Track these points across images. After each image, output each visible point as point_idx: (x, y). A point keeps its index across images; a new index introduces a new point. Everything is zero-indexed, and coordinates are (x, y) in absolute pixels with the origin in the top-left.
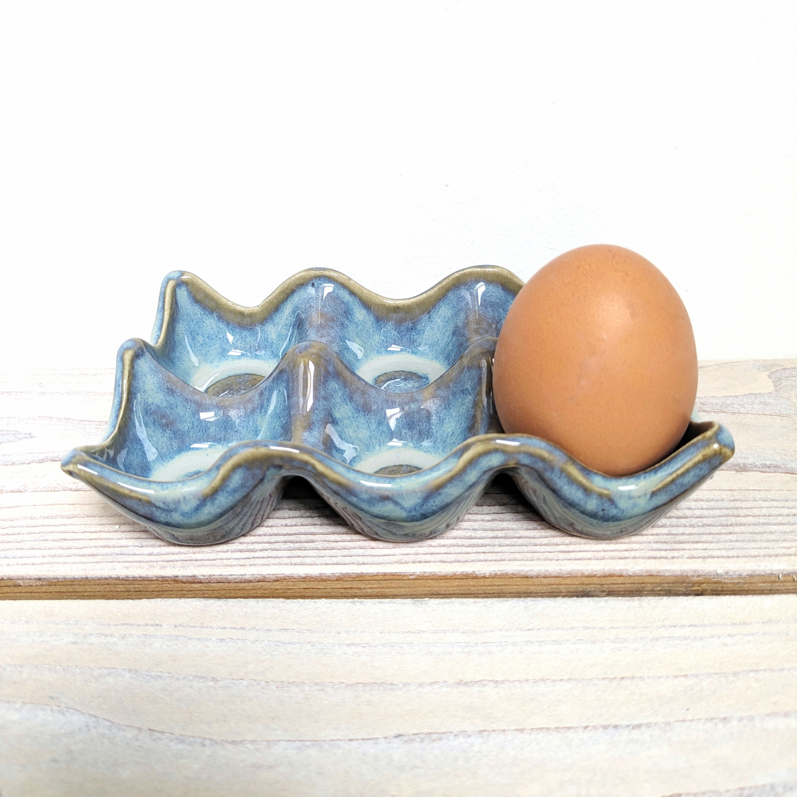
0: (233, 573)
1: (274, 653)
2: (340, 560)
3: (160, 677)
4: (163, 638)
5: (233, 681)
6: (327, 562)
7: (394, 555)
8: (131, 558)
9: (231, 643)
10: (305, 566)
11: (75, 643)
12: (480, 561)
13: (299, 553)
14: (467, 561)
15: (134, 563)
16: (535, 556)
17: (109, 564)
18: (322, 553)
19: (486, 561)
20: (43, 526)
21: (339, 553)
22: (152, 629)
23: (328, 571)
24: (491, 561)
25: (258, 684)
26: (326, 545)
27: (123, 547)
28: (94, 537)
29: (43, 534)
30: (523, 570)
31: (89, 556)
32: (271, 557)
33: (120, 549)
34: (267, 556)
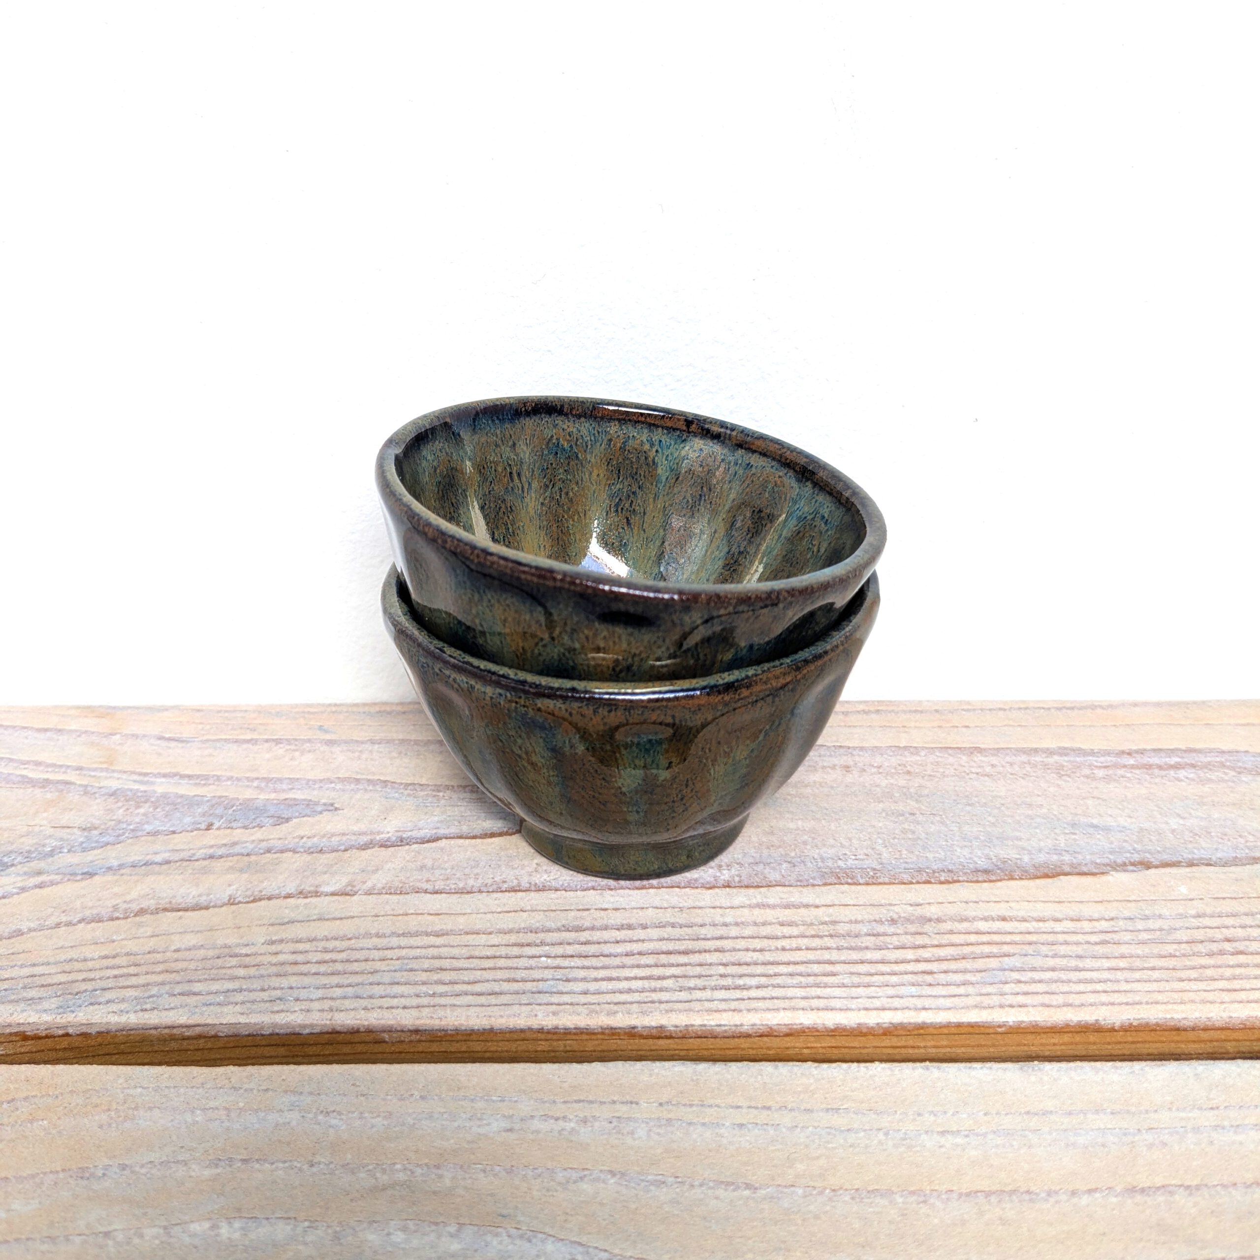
0: (723, 1023)
1: (830, 1146)
2: (885, 1002)
3: (664, 1183)
4: (647, 1123)
5: (780, 1188)
6: (867, 1006)
7: (967, 996)
8: (555, 999)
9: (756, 1131)
10: (834, 1012)
11: (510, 1130)
12: (1103, 1004)
13: (819, 992)
14: (1082, 1005)
15: (563, 1007)
16: (1187, 996)
17: (524, 1008)
18: (854, 992)
19: (1113, 1004)
20: (400, 947)
21: (880, 992)
22: (625, 1108)
23: (872, 1019)
24: (1120, 1004)
25: (821, 1193)
26: (856, 980)
27: (538, 981)
28: (487, 966)
29: (406, 961)
30: (1172, 1018)
31: (490, 994)
32: (777, 998)
33: (535, 983)
34: (768, 996)
